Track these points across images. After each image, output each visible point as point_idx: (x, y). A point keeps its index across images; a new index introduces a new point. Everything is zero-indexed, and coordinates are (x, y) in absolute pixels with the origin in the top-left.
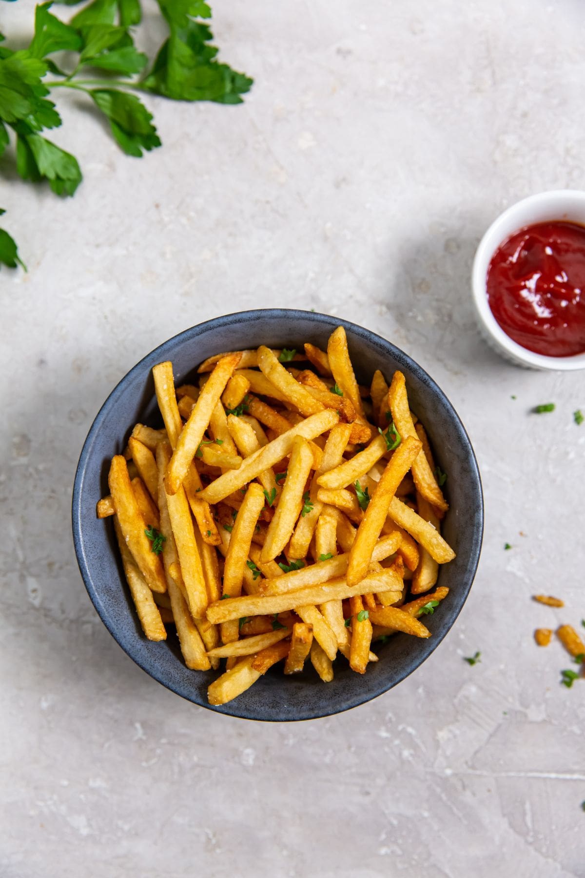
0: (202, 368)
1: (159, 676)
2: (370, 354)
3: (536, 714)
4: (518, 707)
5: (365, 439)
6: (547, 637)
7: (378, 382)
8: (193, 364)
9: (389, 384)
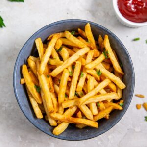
0: (48, 39)
1: (43, 130)
2: (97, 31)
3: (137, 130)
4: (132, 128)
5: (98, 56)
6: (140, 107)
7: (100, 39)
8: (45, 38)
9: (104, 39)
